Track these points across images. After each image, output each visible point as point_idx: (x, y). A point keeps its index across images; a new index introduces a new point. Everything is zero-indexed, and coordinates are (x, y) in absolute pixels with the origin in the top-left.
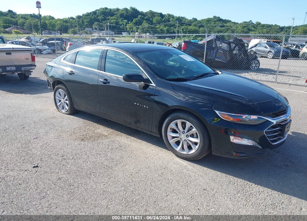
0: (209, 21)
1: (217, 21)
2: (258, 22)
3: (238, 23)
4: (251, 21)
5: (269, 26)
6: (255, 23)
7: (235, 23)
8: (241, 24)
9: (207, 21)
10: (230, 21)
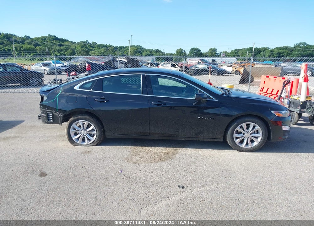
0: (44, 40)
1: (54, 40)
2: (94, 42)
3: (75, 43)
4: (87, 41)
5: (104, 46)
6: (92, 43)
7: (72, 42)
8: (78, 43)
9: (42, 39)
10: (67, 40)
